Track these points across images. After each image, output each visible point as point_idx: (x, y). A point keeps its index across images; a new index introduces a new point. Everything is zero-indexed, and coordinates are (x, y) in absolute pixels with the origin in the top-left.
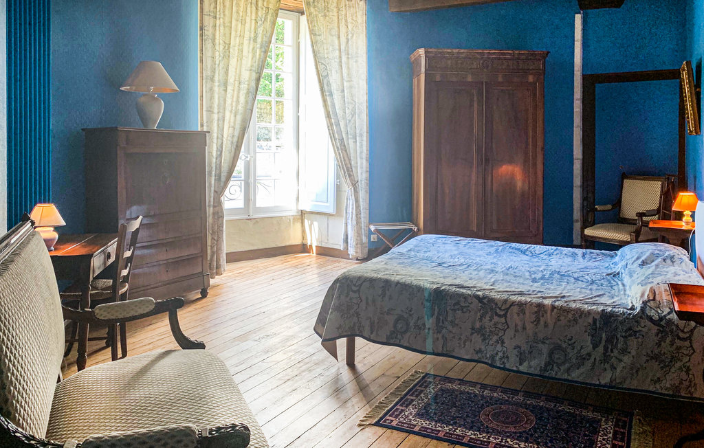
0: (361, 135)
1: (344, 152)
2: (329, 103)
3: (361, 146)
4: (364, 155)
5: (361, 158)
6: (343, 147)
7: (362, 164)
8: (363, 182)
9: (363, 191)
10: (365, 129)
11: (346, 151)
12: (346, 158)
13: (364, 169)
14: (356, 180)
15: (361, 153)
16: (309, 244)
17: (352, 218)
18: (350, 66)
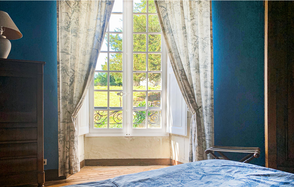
0: (205, 67)
1: (185, 81)
2: (169, 40)
3: (206, 76)
4: (209, 84)
5: (206, 87)
6: (183, 77)
7: (206, 92)
8: (208, 108)
9: (208, 116)
10: (209, 61)
11: (186, 79)
12: (187, 86)
13: (209, 97)
14: (199, 106)
15: (206, 82)
16: (174, 159)
17: (195, 140)
18: (193, 7)
